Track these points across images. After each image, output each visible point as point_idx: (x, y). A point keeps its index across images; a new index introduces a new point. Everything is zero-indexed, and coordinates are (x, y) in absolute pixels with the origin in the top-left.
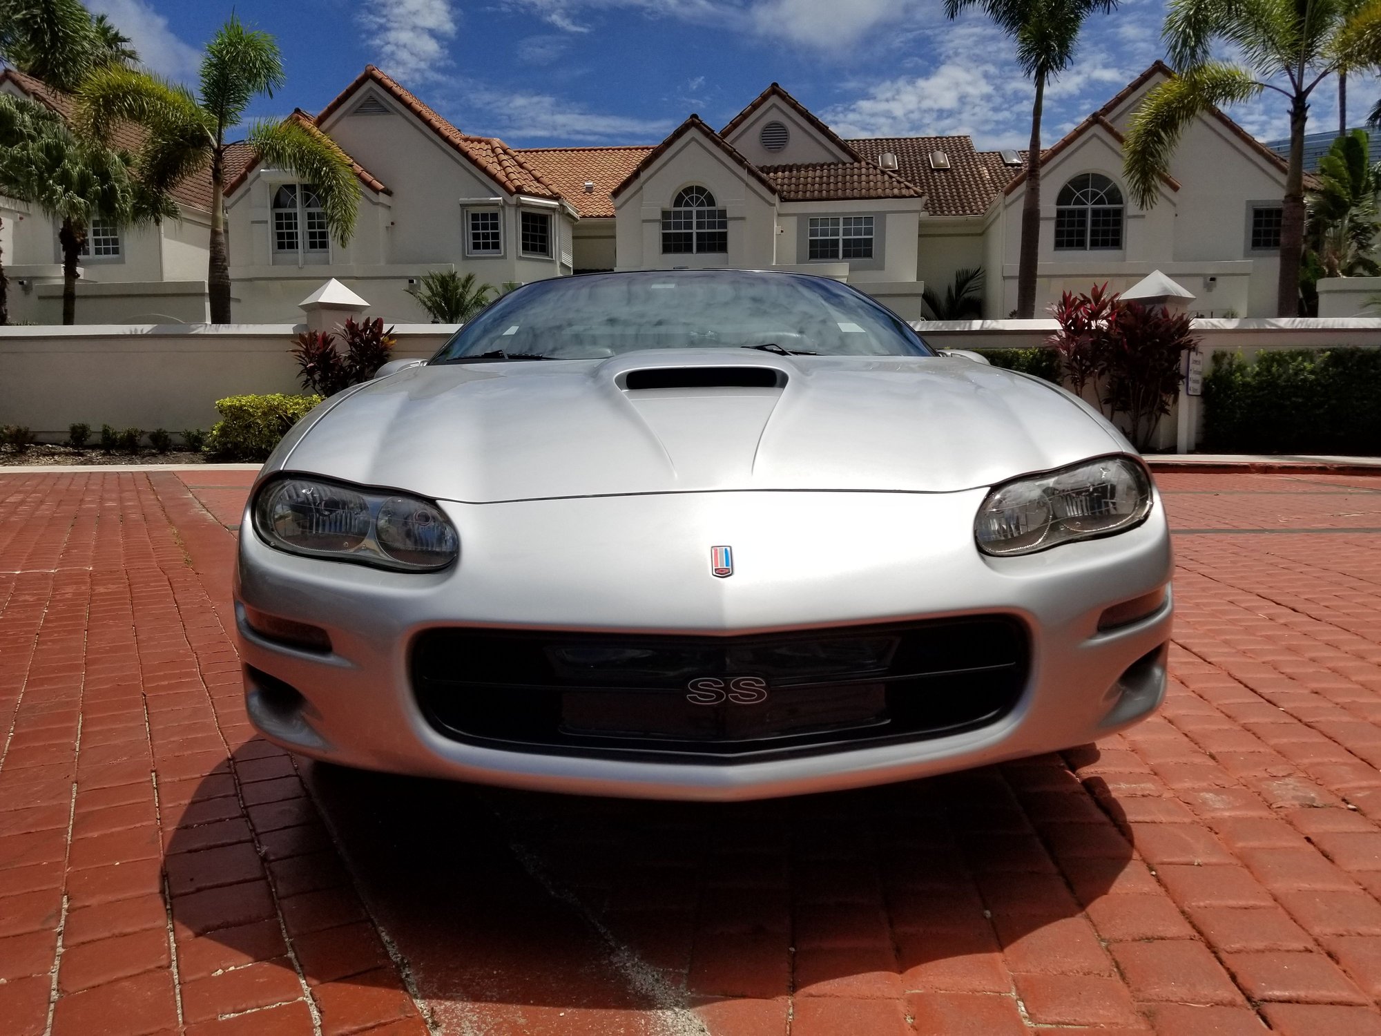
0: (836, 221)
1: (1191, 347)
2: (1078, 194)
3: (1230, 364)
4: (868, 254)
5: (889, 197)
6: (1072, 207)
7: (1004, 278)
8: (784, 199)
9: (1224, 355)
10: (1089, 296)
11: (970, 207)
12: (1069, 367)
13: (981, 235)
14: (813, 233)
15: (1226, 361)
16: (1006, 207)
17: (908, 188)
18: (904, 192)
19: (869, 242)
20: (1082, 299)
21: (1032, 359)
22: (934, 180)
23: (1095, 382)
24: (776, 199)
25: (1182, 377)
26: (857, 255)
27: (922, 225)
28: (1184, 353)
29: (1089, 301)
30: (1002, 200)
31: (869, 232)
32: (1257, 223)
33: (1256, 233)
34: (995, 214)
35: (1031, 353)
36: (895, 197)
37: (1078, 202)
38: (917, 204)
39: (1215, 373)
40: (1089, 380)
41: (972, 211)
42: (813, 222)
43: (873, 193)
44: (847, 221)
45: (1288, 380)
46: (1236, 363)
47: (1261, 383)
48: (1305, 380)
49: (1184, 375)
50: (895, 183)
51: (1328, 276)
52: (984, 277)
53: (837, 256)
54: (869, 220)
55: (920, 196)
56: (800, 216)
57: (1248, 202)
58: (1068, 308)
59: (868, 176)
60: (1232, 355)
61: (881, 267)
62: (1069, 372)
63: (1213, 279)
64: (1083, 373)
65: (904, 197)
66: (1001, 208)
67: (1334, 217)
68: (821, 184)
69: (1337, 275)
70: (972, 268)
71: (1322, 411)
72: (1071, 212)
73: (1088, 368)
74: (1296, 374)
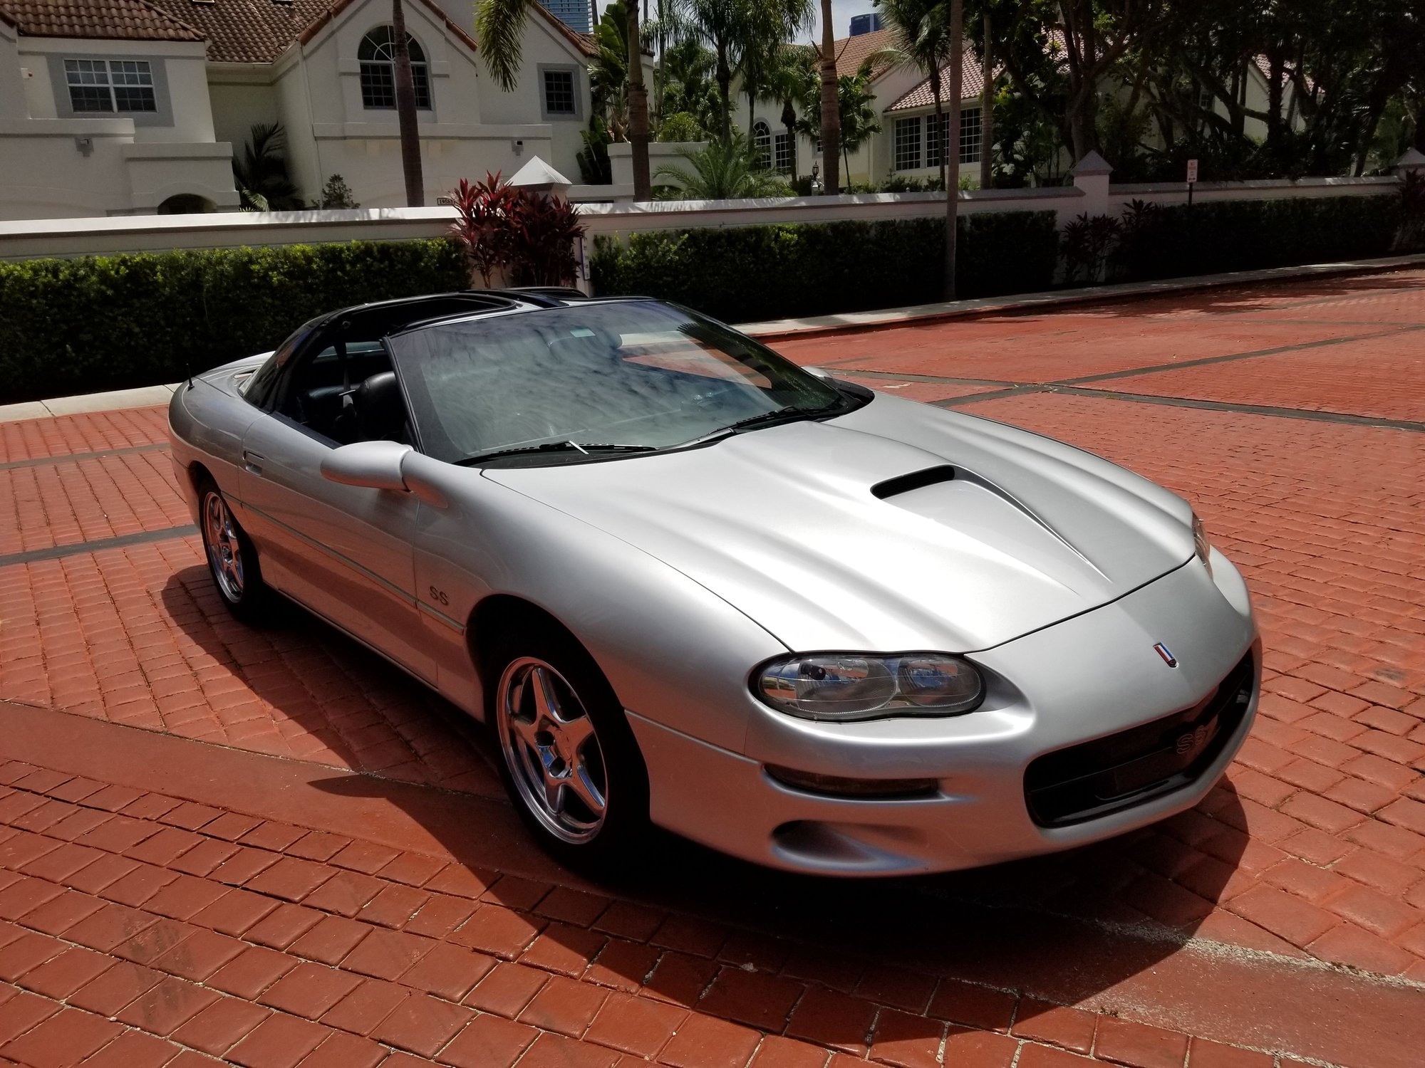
0: (100, 65)
1: (579, 234)
2: (379, 48)
3: (609, 248)
4: (150, 106)
5: (163, 39)
6: (375, 62)
7: (316, 139)
8: (23, 33)
9: (603, 239)
10: (486, 184)
11: (254, 53)
12: (476, 257)
13: (272, 84)
14: (73, 78)
15: (606, 245)
16: (305, 58)
17: (185, 29)
18: (182, 33)
19: (149, 92)
20: (480, 188)
21: (441, 251)
22: (200, 16)
23: (501, 271)
24: (12, 33)
25: (578, 264)
26: (136, 107)
27: (209, 72)
28: (576, 240)
29: (486, 190)
30: (299, 50)
31: (146, 80)
32: (549, 87)
33: (549, 97)
34: (289, 65)
35: (439, 245)
36: (172, 39)
37: (380, 57)
38: (200, 49)
39: (600, 256)
40: (494, 269)
41: (257, 58)
42: (71, 64)
43: (142, 33)
44: (115, 65)
45: (658, 262)
46: (614, 245)
47: (639, 264)
48: (671, 261)
49: (580, 261)
50: (167, 22)
51: (616, 142)
52: (285, 133)
53: (111, 109)
54: (144, 66)
55: (202, 40)
56: (50, 56)
57: (539, 65)
58: (466, 195)
59: (130, 10)
60: (610, 239)
61: (168, 122)
62: (476, 262)
63: (520, 143)
64: (489, 262)
65: (182, 40)
66: (298, 57)
67: (614, 84)
68: (69, 16)
69: (623, 141)
70: (269, 122)
71: (686, 287)
72: (375, 68)
73: (492, 257)
74: (664, 255)
